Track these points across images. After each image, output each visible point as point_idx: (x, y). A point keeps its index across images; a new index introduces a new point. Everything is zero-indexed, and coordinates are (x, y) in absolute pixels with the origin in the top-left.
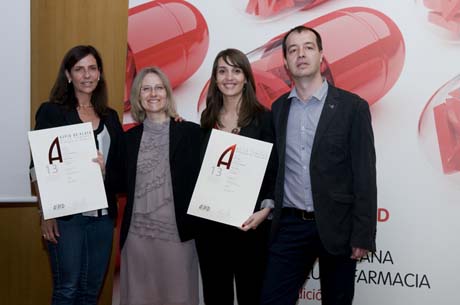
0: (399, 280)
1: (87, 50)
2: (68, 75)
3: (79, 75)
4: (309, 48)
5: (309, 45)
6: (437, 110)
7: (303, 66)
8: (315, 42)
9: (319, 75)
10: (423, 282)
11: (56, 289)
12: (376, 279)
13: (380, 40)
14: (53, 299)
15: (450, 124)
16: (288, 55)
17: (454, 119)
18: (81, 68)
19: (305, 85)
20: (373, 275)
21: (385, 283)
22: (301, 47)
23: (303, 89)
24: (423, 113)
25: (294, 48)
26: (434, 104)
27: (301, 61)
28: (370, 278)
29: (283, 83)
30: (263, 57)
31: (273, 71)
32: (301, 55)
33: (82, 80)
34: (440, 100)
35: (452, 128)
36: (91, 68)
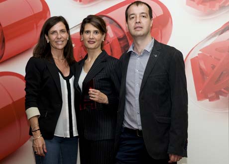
2: (47, 37)
3: (53, 37)
4: (143, 16)
5: (144, 15)
6: (192, 60)
7: (138, 29)
8: (148, 13)
15: (201, 69)
16: (129, 21)
17: (203, 66)
18: (55, 32)
19: (139, 42)
22: (138, 16)
23: (138, 45)
25: (132, 16)
27: (137, 25)
32: (138, 21)
33: (56, 40)
36: (62, 31)
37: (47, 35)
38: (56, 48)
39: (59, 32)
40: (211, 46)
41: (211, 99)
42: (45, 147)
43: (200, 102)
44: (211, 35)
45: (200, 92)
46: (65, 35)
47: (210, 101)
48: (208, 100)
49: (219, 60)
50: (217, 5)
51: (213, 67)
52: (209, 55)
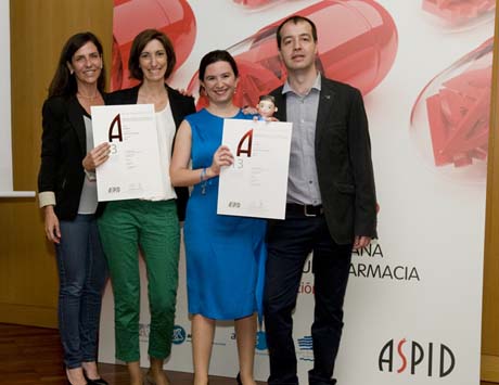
0: (389, 273)
1: (86, 37)
2: (69, 66)
3: (80, 65)
4: (305, 40)
5: (305, 37)
6: (429, 101)
7: (298, 58)
8: (311, 33)
9: (314, 67)
10: (413, 274)
11: (62, 286)
12: (365, 272)
13: (373, 30)
14: (60, 298)
15: (443, 116)
17: (447, 109)
18: (82, 57)
20: (362, 268)
21: (374, 276)
22: (297, 39)
24: (416, 105)
26: (427, 95)
27: (296, 53)
28: (359, 271)
29: (273, 74)
30: (252, 48)
31: (262, 62)
32: (298, 47)
33: (84, 69)
34: (433, 91)
35: (446, 120)
36: (92, 55)
37: (71, 62)
38: (84, 82)
39: (87, 57)
40: (463, 76)
41: (459, 164)
42: (58, 229)
43: (440, 168)
44: (463, 58)
45: (441, 152)
46: (97, 62)
47: (456, 166)
48: (453, 165)
49: (474, 100)
50: (475, 9)
51: (464, 112)
52: (457, 92)
